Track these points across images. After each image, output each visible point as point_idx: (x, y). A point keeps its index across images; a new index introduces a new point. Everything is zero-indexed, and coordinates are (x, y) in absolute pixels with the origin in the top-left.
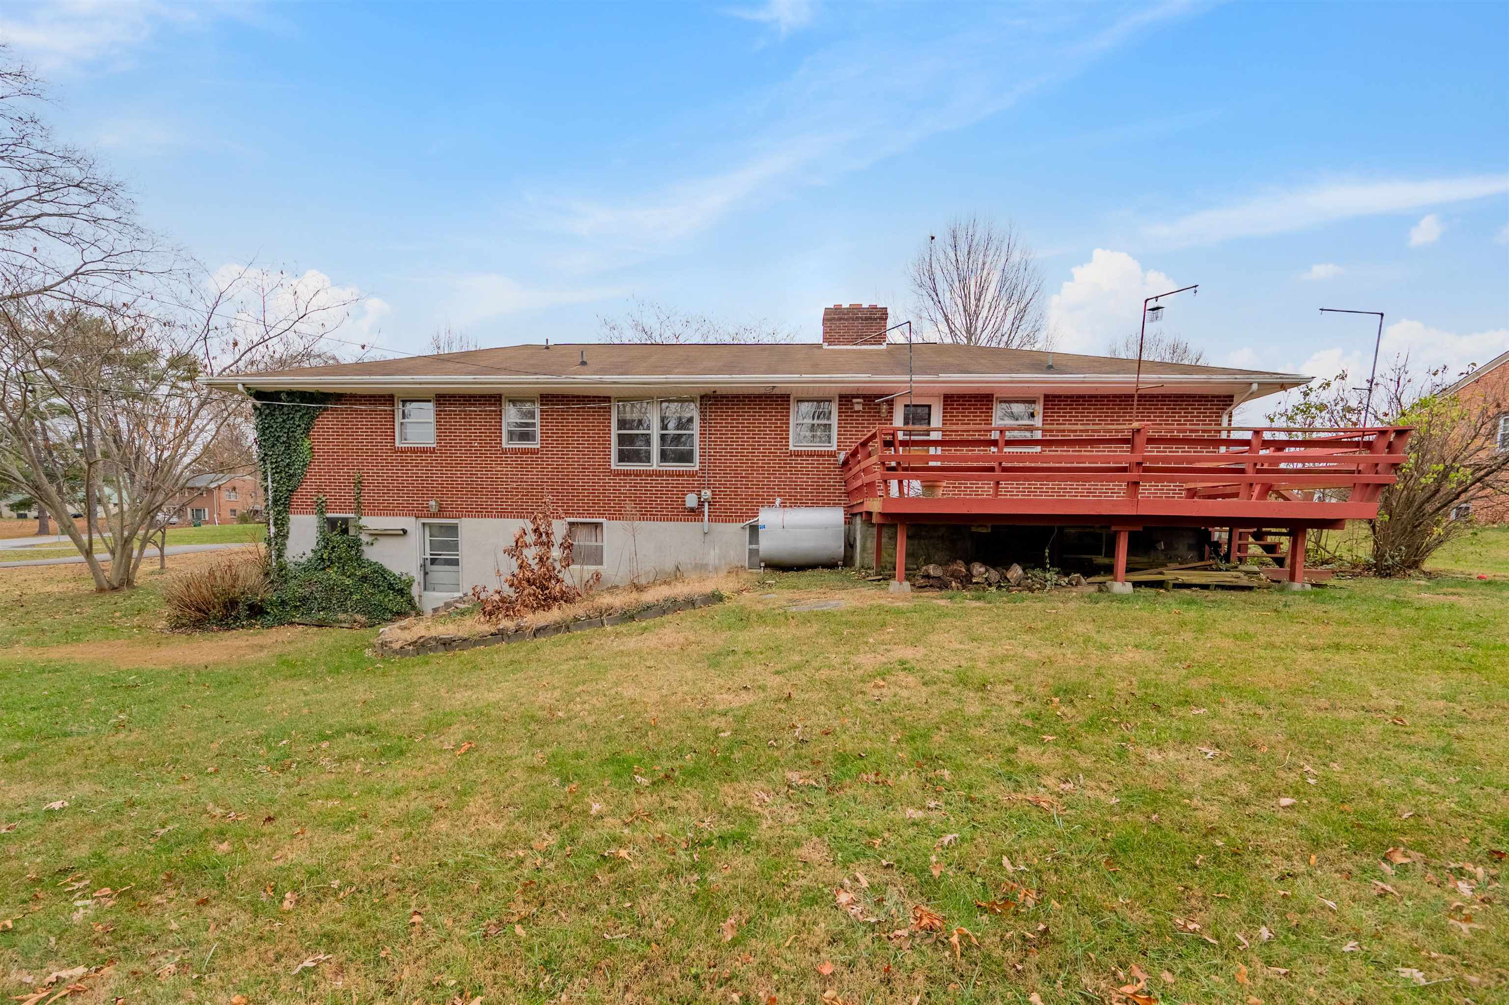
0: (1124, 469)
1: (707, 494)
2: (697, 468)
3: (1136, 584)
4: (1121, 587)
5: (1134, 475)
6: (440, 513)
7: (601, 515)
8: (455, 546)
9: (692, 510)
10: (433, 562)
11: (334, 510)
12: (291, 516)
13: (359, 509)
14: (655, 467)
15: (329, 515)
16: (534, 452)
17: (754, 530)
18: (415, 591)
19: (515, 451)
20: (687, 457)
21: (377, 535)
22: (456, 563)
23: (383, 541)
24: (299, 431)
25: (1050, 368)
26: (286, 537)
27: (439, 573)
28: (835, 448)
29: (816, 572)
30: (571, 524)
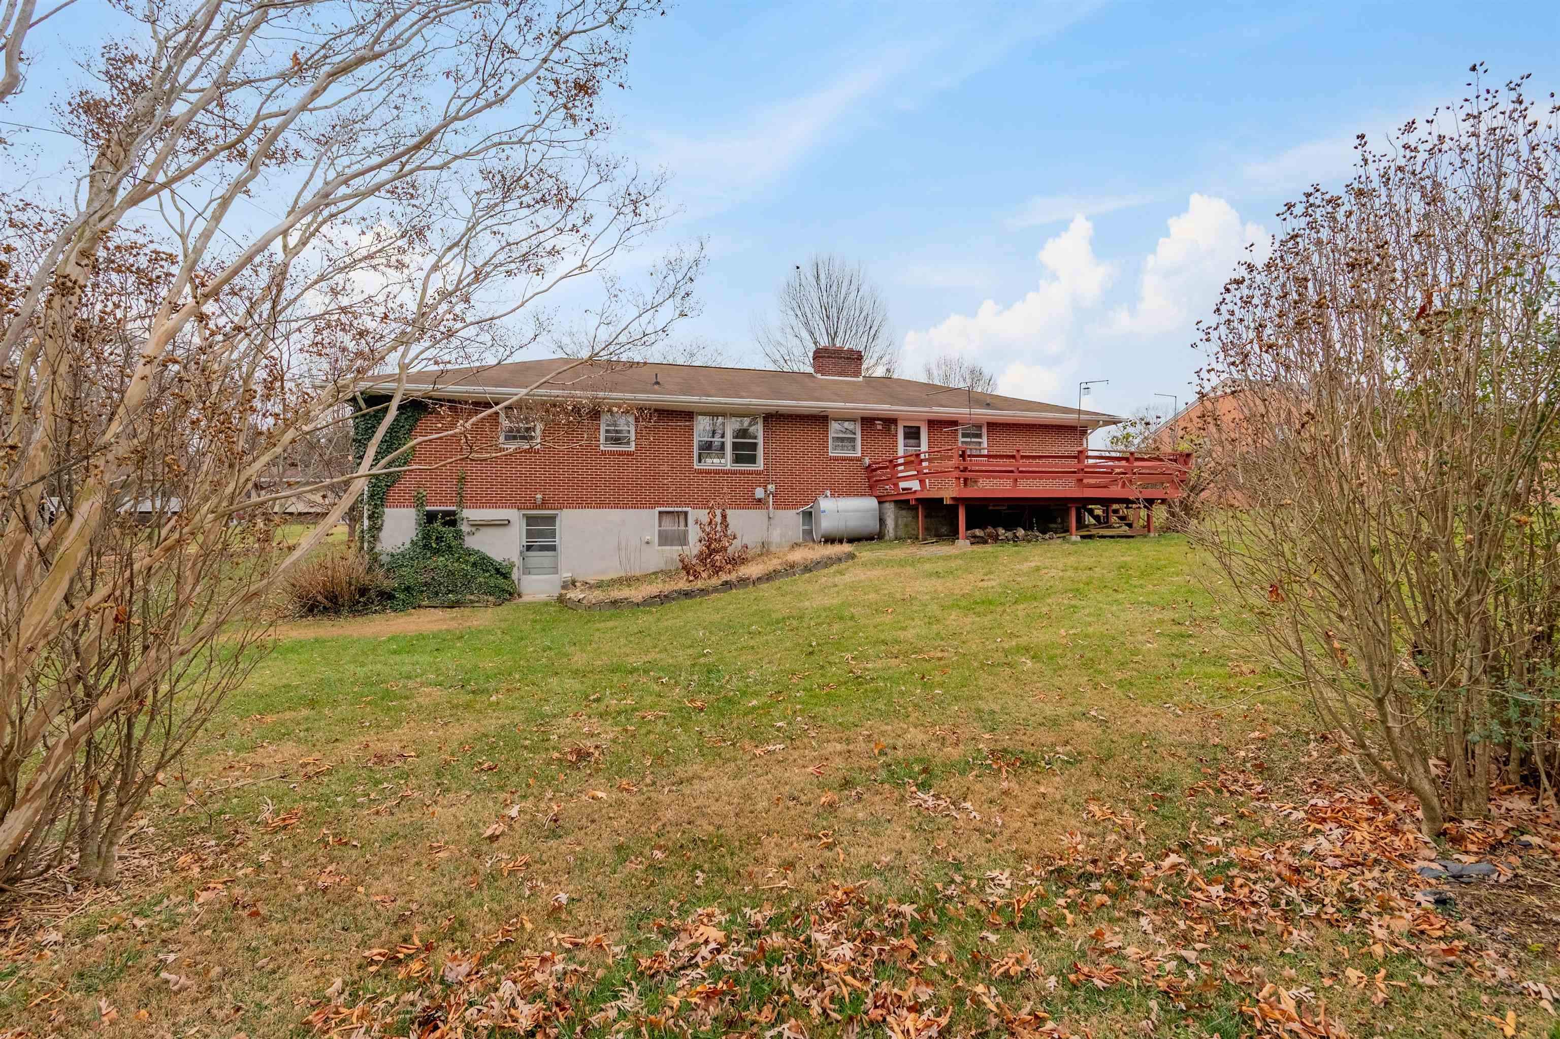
0: (1074, 472)
1: (771, 487)
2: (762, 468)
3: (1083, 537)
4: (1075, 538)
5: (1080, 475)
6: (544, 505)
7: (687, 505)
8: (553, 534)
9: (760, 500)
10: (529, 548)
11: (434, 504)
12: (386, 510)
13: (460, 504)
14: (729, 467)
15: (428, 508)
16: (629, 454)
17: (808, 515)
18: (515, 575)
19: (612, 453)
20: (752, 459)
21: (478, 526)
22: (553, 548)
23: (483, 529)
24: (403, 431)
25: (988, 405)
26: (379, 529)
27: (536, 558)
28: (859, 455)
29: (861, 543)
30: (660, 512)
